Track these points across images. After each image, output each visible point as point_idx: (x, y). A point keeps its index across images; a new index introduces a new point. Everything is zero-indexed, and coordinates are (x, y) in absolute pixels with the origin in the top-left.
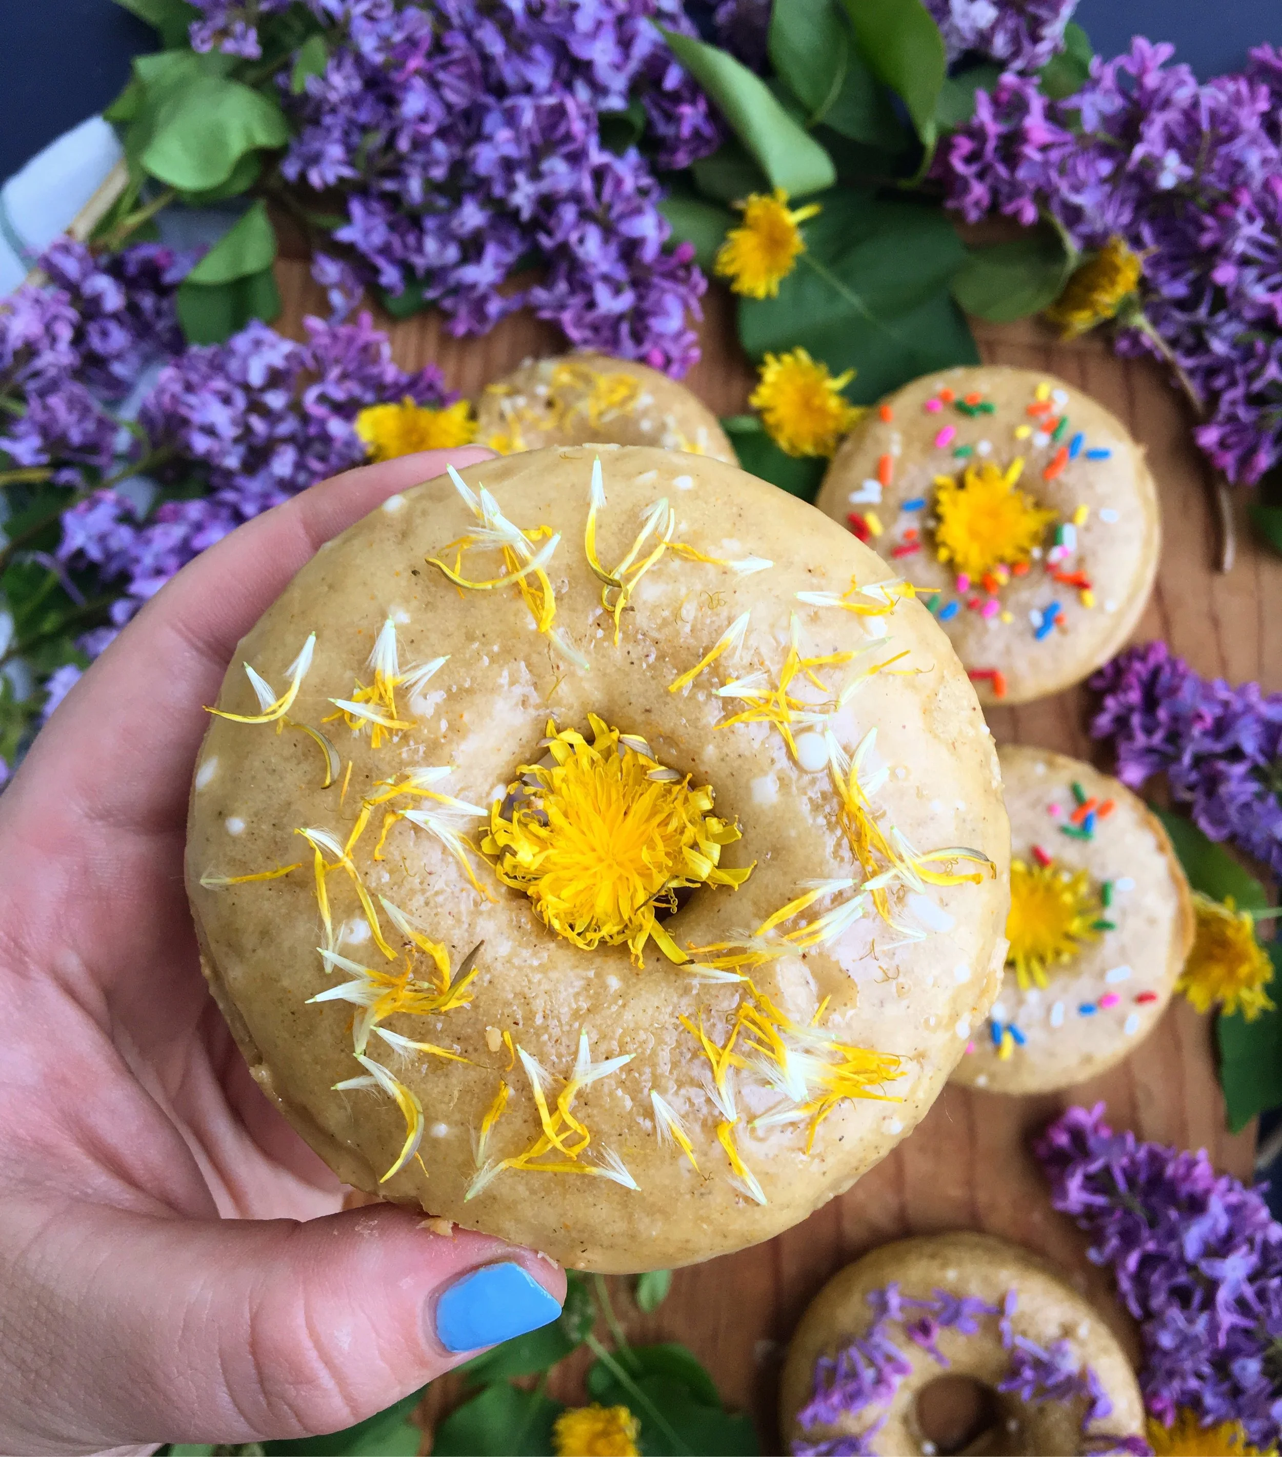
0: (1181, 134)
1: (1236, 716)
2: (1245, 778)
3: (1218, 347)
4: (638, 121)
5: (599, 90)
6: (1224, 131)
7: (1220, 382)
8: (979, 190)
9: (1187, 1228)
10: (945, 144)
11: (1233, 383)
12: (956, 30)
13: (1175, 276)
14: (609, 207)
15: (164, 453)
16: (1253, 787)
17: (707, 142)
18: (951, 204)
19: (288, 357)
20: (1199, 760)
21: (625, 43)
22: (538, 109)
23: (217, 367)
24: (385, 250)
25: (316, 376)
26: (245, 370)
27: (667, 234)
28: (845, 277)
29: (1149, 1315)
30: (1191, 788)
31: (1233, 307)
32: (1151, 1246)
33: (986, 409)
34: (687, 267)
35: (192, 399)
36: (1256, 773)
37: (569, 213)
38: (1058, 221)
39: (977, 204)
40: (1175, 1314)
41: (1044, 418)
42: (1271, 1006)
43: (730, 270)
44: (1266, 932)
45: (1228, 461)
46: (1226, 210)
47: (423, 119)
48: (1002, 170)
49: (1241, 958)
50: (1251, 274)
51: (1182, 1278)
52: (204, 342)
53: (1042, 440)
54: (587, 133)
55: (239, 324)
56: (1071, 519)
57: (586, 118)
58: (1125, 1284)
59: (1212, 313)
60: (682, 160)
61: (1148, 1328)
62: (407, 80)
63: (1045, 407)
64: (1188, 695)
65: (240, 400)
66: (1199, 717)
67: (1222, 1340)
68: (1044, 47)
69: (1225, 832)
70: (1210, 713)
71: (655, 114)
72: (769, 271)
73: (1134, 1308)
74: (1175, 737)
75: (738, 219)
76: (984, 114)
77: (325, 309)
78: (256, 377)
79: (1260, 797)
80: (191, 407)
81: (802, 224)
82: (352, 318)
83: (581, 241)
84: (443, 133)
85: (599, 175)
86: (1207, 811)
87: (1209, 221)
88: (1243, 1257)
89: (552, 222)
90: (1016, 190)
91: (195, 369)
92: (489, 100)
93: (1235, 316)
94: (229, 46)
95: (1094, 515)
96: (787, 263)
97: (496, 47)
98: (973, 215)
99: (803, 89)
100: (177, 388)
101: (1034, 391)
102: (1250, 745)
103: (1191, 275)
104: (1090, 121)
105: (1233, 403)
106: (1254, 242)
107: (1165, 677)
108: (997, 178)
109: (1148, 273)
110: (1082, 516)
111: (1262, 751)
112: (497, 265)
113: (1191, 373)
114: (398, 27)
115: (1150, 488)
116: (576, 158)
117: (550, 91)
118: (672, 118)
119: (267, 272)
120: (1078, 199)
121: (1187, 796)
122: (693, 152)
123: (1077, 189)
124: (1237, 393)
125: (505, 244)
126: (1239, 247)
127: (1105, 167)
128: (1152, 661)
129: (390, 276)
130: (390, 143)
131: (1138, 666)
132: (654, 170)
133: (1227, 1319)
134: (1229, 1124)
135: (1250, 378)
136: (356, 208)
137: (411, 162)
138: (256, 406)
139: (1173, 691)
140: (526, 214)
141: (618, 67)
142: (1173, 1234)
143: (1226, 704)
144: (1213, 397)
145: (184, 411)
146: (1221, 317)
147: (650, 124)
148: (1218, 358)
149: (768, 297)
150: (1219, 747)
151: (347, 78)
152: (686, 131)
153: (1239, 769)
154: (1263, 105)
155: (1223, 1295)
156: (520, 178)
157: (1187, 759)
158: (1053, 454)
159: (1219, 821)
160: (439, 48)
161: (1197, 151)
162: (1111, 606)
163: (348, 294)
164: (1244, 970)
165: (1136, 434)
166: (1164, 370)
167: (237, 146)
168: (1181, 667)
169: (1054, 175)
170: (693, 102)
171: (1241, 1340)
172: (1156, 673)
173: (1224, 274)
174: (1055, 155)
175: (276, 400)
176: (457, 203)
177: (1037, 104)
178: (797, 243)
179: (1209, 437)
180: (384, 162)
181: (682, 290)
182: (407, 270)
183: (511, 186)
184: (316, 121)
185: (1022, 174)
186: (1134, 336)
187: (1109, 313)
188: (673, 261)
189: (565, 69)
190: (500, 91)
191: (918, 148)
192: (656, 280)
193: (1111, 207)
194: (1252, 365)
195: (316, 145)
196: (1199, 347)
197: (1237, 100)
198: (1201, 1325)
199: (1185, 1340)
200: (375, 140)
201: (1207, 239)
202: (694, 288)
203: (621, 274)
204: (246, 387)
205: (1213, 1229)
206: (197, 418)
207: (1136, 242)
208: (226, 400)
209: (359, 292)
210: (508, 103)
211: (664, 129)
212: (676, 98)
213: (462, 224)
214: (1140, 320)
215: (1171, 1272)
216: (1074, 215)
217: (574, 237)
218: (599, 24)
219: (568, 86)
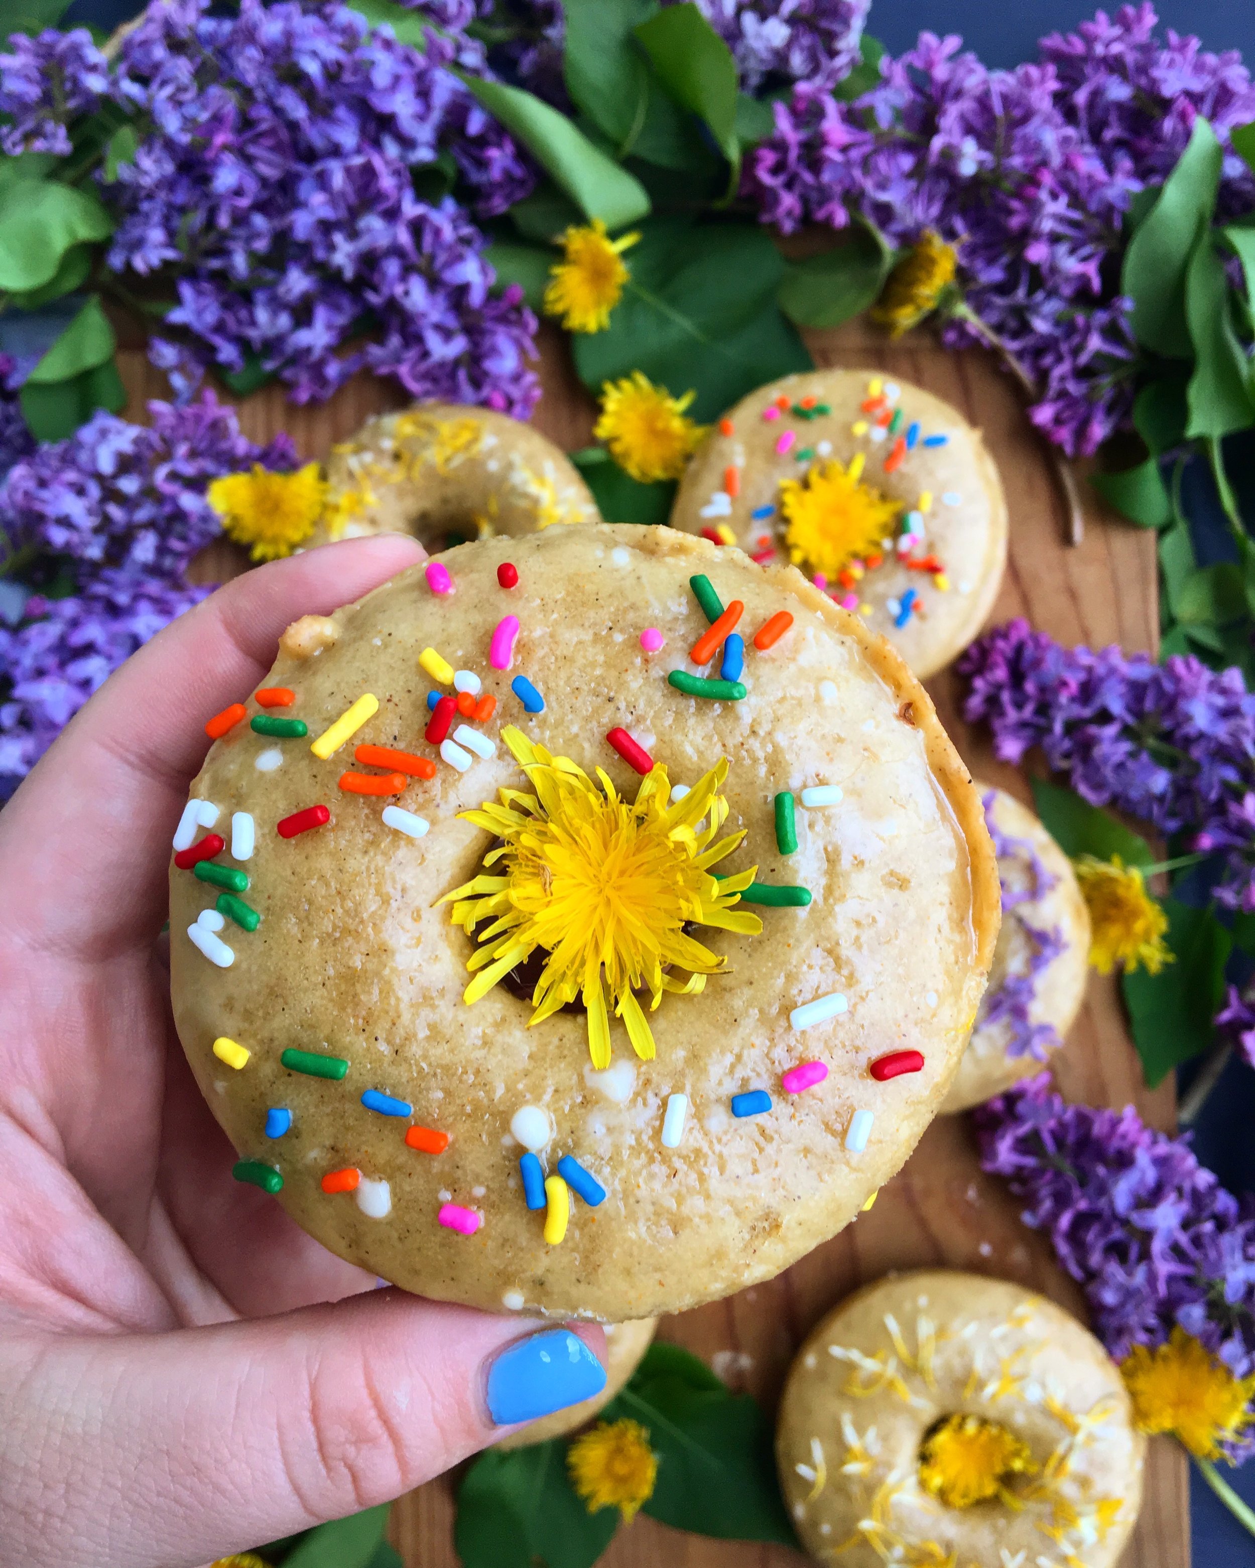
0: (978, 123)
1: (1101, 680)
2: (1118, 738)
3: (1041, 326)
4: (450, 170)
5: (407, 143)
6: (1017, 113)
7: (1048, 360)
8: (788, 201)
9: (1116, 1182)
10: (750, 158)
11: (1059, 359)
12: (751, 51)
13: (991, 261)
14: (432, 258)
15: (26, 551)
16: (1126, 747)
17: (522, 183)
18: (766, 218)
19: (137, 442)
20: (1071, 727)
21: (424, 93)
22: (348, 171)
23: (68, 460)
24: (220, 328)
25: (167, 456)
26: (94, 459)
27: (493, 279)
28: (673, 301)
29: (1092, 1275)
30: (1067, 756)
31: (1050, 284)
32: (1083, 1205)
33: (822, 411)
34: (518, 309)
35: (45, 494)
36: (1127, 732)
37: (392, 267)
38: (871, 223)
39: (789, 213)
40: (1114, 1270)
41: (879, 412)
42: (1171, 958)
43: (559, 308)
44: (1158, 889)
45: (1065, 435)
46: (1030, 191)
47: (238, 192)
48: (808, 177)
49: (1135, 914)
50: (1062, 249)
51: (1117, 1234)
52: (54, 439)
53: (879, 434)
54: (400, 188)
55: (85, 417)
56: (915, 507)
57: (397, 173)
58: (1063, 1248)
59: (1030, 292)
60: (499, 205)
61: (1091, 1288)
62: (217, 156)
63: (879, 402)
64: (1052, 666)
65: (94, 491)
66: (1064, 684)
67: (1162, 1289)
68: (841, 61)
69: (1106, 796)
70: (1074, 680)
71: (466, 163)
72: (598, 304)
73: (1075, 1270)
74: (1044, 708)
75: (559, 254)
76: (784, 125)
77: (169, 394)
78: (106, 465)
79: (1132, 755)
80: (43, 501)
81: (625, 255)
82: (197, 398)
83: (407, 293)
84: (260, 207)
85: (417, 227)
86: (1086, 778)
87: (1015, 204)
88: (1174, 1204)
89: (376, 278)
90: (825, 196)
91: (45, 464)
92: (299, 168)
93: (1052, 293)
94: (39, 145)
95: (937, 500)
96: (613, 294)
97: (299, 111)
98: (788, 226)
99: (607, 122)
100: (31, 485)
101: (866, 387)
102: (1116, 706)
103: (1005, 259)
104: (884, 116)
105: (1062, 379)
106: (1060, 219)
107: (1029, 652)
108: (805, 185)
109: (964, 262)
110: (926, 502)
111: (1129, 709)
112: (329, 327)
113: (1020, 355)
114: (204, 107)
115: (990, 468)
116: (392, 215)
117: (359, 151)
118: (483, 164)
119: (108, 364)
120: (884, 197)
121: (1064, 764)
122: (508, 197)
123: (882, 186)
124: (1064, 368)
125: (336, 308)
126: (1047, 225)
127: (906, 162)
128: (1014, 638)
129: (227, 352)
130: (210, 223)
131: (1001, 644)
132: (474, 219)
133: (1165, 1267)
134: (1147, 1080)
135: (1076, 352)
136: (186, 291)
137: (234, 238)
138: (111, 494)
139: (1037, 663)
140: (349, 273)
141: (421, 118)
142: (1103, 1190)
143: (1090, 670)
144: (1042, 376)
145: (38, 506)
146: (1039, 296)
147: (461, 174)
148: (1042, 336)
149: (601, 331)
150: (1087, 712)
151: (158, 161)
152: (496, 174)
153: (1110, 731)
154: (1053, 85)
155: (1158, 1246)
156: (338, 238)
157: (1058, 728)
158: (892, 446)
159: (1098, 786)
160: (246, 123)
161: (994, 136)
162: (966, 587)
163: (189, 376)
164: (1139, 926)
165: (973, 420)
166: (994, 355)
167: (60, 243)
168: (1043, 641)
169: (857, 173)
170: (500, 146)
171: (1181, 1288)
172: (1019, 648)
173: (1037, 253)
174: (855, 154)
175: (129, 485)
176: (282, 271)
177: (831, 107)
178: (622, 272)
179: (1044, 415)
180: (208, 241)
181: (516, 332)
182: (243, 344)
183: (331, 248)
184: (134, 210)
185: (826, 177)
186: (959, 325)
187: (930, 305)
188: (503, 305)
189: (372, 127)
190: (310, 156)
191: (725, 165)
192: (488, 325)
193: (920, 202)
194: (1076, 340)
195: (136, 233)
196: (1024, 329)
197: (1027, 82)
198: (1139, 1276)
199: (1128, 1294)
200: (196, 219)
201: (1015, 222)
202: (524, 326)
203: (451, 322)
204: (98, 477)
205: (1142, 1181)
206: (51, 511)
207: (950, 235)
208: (80, 491)
209: (199, 371)
210: (318, 167)
211: (476, 177)
212: (482, 142)
213: (289, 291)
214: (963, 310)
215: (1106, 1229)
216: (885, 213)
217: (399, 290)
218: (397, 79)
219: (377, 145)
